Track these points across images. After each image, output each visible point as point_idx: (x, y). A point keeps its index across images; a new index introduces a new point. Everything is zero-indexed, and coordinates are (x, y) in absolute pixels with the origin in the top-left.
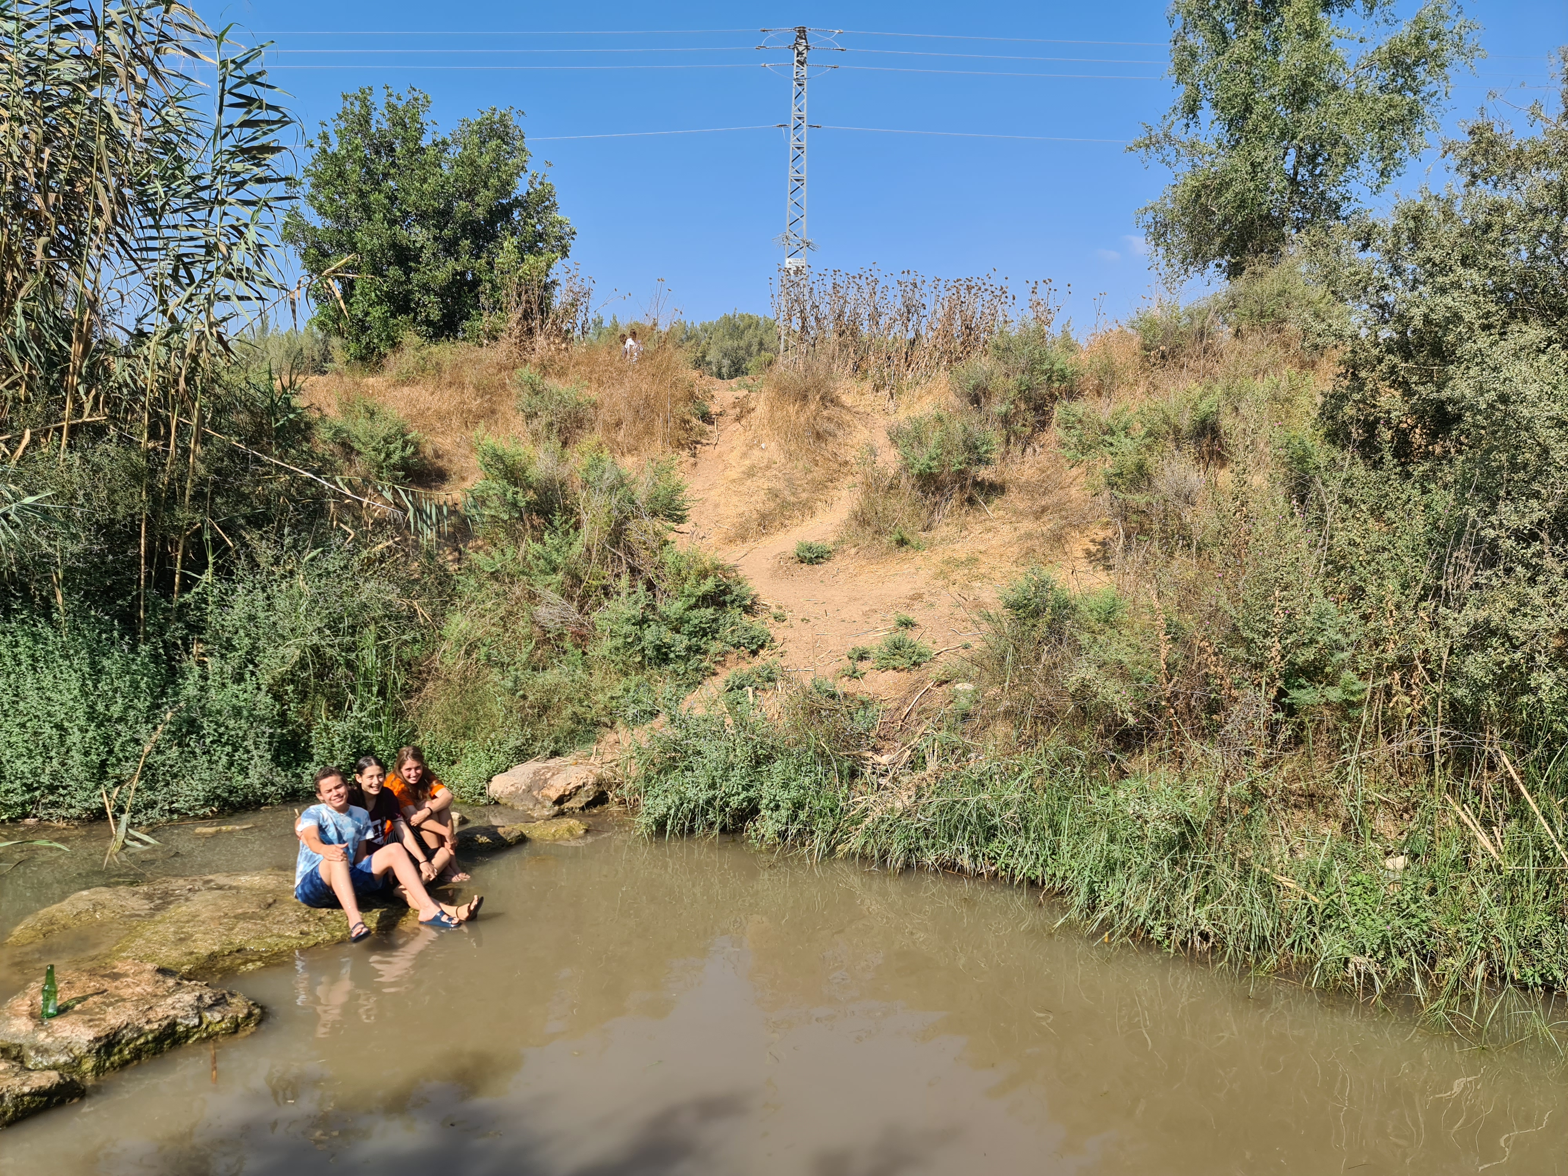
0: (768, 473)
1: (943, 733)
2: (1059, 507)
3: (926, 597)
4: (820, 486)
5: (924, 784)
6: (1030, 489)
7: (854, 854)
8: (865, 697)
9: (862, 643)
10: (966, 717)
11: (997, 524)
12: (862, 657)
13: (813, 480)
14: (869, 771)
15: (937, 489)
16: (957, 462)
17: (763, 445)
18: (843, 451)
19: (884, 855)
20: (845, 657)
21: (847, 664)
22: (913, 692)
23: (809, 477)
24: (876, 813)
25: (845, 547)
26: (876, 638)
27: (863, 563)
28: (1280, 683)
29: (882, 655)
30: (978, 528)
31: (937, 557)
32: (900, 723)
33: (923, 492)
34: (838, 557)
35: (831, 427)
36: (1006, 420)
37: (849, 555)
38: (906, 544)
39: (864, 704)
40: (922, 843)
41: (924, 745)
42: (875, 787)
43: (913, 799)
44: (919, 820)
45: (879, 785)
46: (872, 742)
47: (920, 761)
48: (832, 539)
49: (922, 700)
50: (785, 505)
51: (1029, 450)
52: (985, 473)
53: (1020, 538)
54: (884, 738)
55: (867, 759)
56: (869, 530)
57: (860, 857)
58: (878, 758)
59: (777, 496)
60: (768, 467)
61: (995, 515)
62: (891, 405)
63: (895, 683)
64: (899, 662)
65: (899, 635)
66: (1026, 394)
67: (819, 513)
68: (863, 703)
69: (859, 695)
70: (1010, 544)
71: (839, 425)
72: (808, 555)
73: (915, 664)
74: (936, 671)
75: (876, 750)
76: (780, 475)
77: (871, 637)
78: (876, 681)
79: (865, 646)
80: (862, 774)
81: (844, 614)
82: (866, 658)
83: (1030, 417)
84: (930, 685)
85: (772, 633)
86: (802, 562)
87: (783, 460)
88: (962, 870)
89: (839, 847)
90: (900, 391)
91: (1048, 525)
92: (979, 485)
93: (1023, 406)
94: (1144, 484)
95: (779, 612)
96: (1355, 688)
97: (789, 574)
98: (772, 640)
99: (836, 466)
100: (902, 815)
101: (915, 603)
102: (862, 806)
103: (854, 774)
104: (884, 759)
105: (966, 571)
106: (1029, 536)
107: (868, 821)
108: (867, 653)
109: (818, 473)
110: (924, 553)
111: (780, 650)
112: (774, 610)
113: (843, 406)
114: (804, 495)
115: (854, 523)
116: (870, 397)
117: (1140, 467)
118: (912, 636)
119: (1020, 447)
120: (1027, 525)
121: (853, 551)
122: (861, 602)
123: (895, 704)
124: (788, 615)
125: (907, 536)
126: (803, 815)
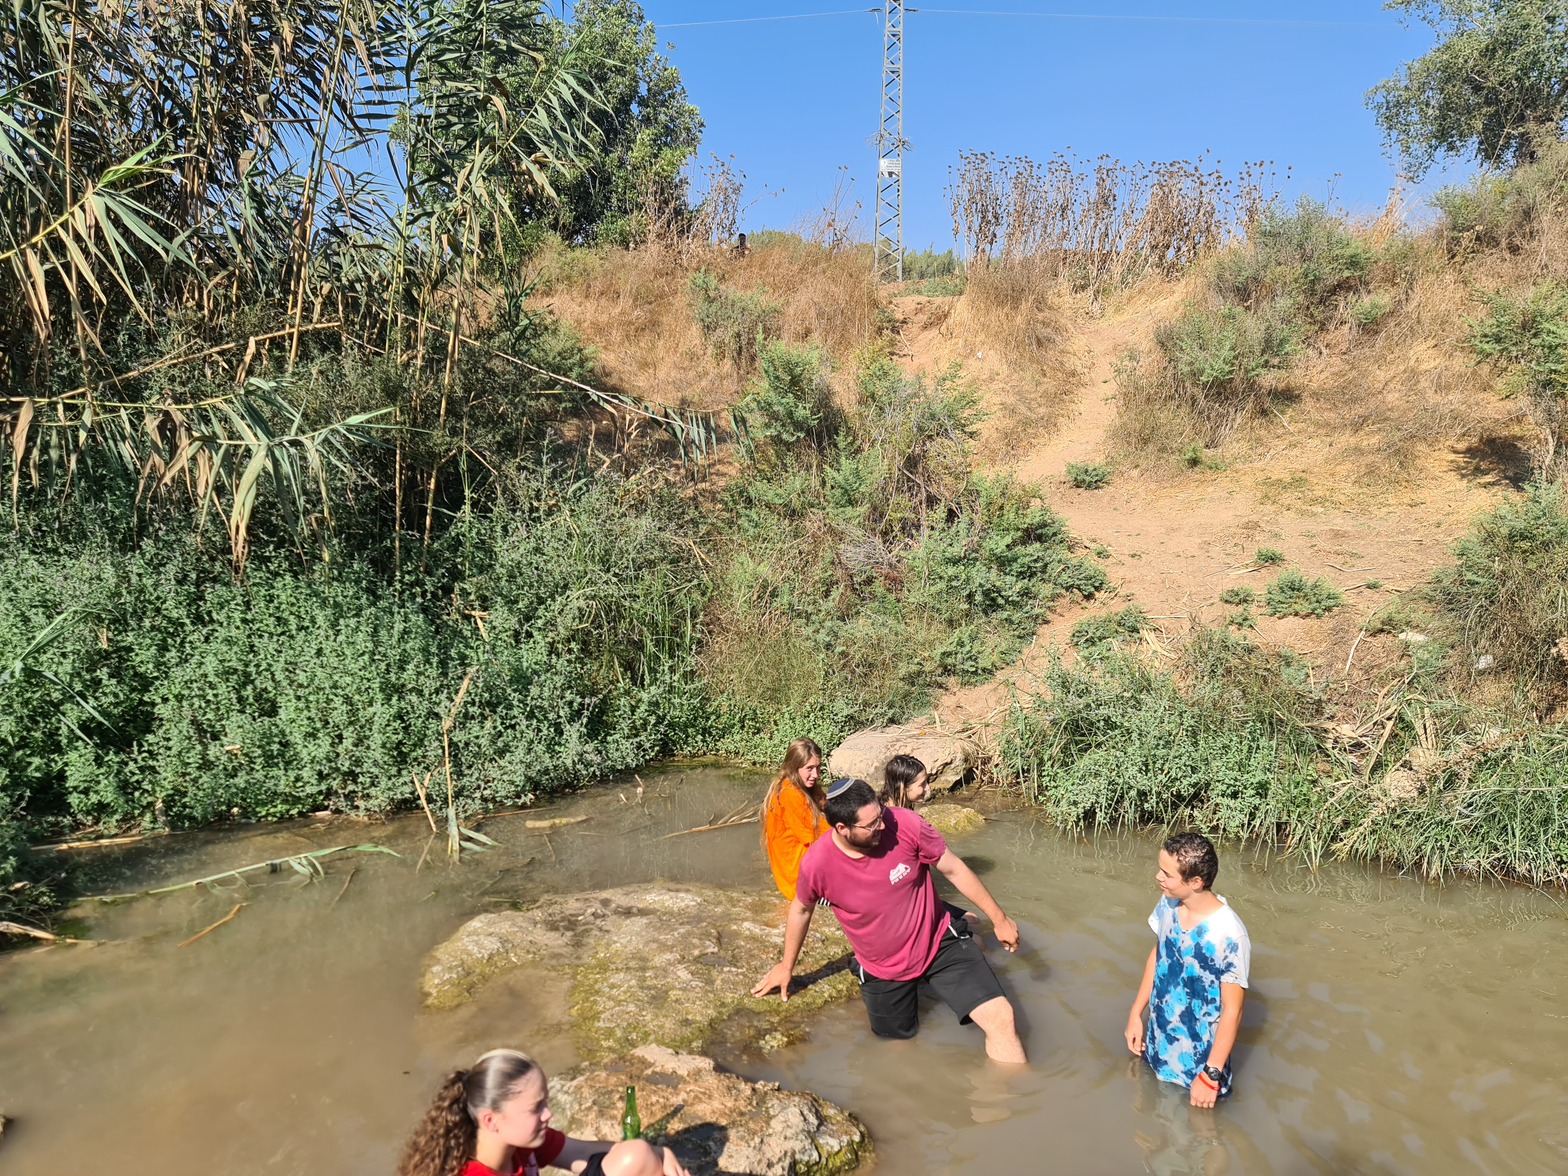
0: (994, 386)
2: (1382, 417)
3: (1264, 526)
4: (1056, 400)
10: (1440, 676)
11: (1301, 438)
13: (1047, 393)
16: (1255, 366)
17: (979, 355)
18: (1066, 359)
20: (1218, 601)
21: (1225, 609)
23: (1041, 389)
24: (1386, 804)
25: (1123, 468)
27: (1154, 487)
31: (1248, 479)
32: (1346, 684)
34: (1120, 481)
35: (1049, 332)
37: (1131, 478)
38: (1200, 463)
41: (1411, 715)
44: (1461, 814)
53: (1344, 455)
55: (1328, 731)
59: (1012, 412)
60: (992, 379)
61: (1294, 427)
62: (1095, 308)
63: (1307, 633)
64: (1300, 606)
66: (1311, 286)
67: (1066, 430)
70: (1336, 461)
72: (1086, 478)
73: (1325, 609)
74: (1367, 618)
76: (1008, 388)
80: (1320, 749)
81: (1174, 548)
82: (1247, 602)
84: (1361, 635)
85: (1103, 571)
86: (1079, 487)
87: (1006, 372)
90: (1107, 292)
95: (1097, 546)
98: (1104, 580)
99: (1065, 377)
101: (1255, 533)
103: (1310, 749)
104: (1345, 730)
107: (1372, 813)
108: (1246, 594)
110: (1227, 474)
111: (1125, 592)
113: (1055, 309)
114: (1042, 410)
118: (1296, 574)
120: (1346, 439)
121: (1135, 473)
122: (1184, 532)
124: (1110, 550)
125: (1199, 454)
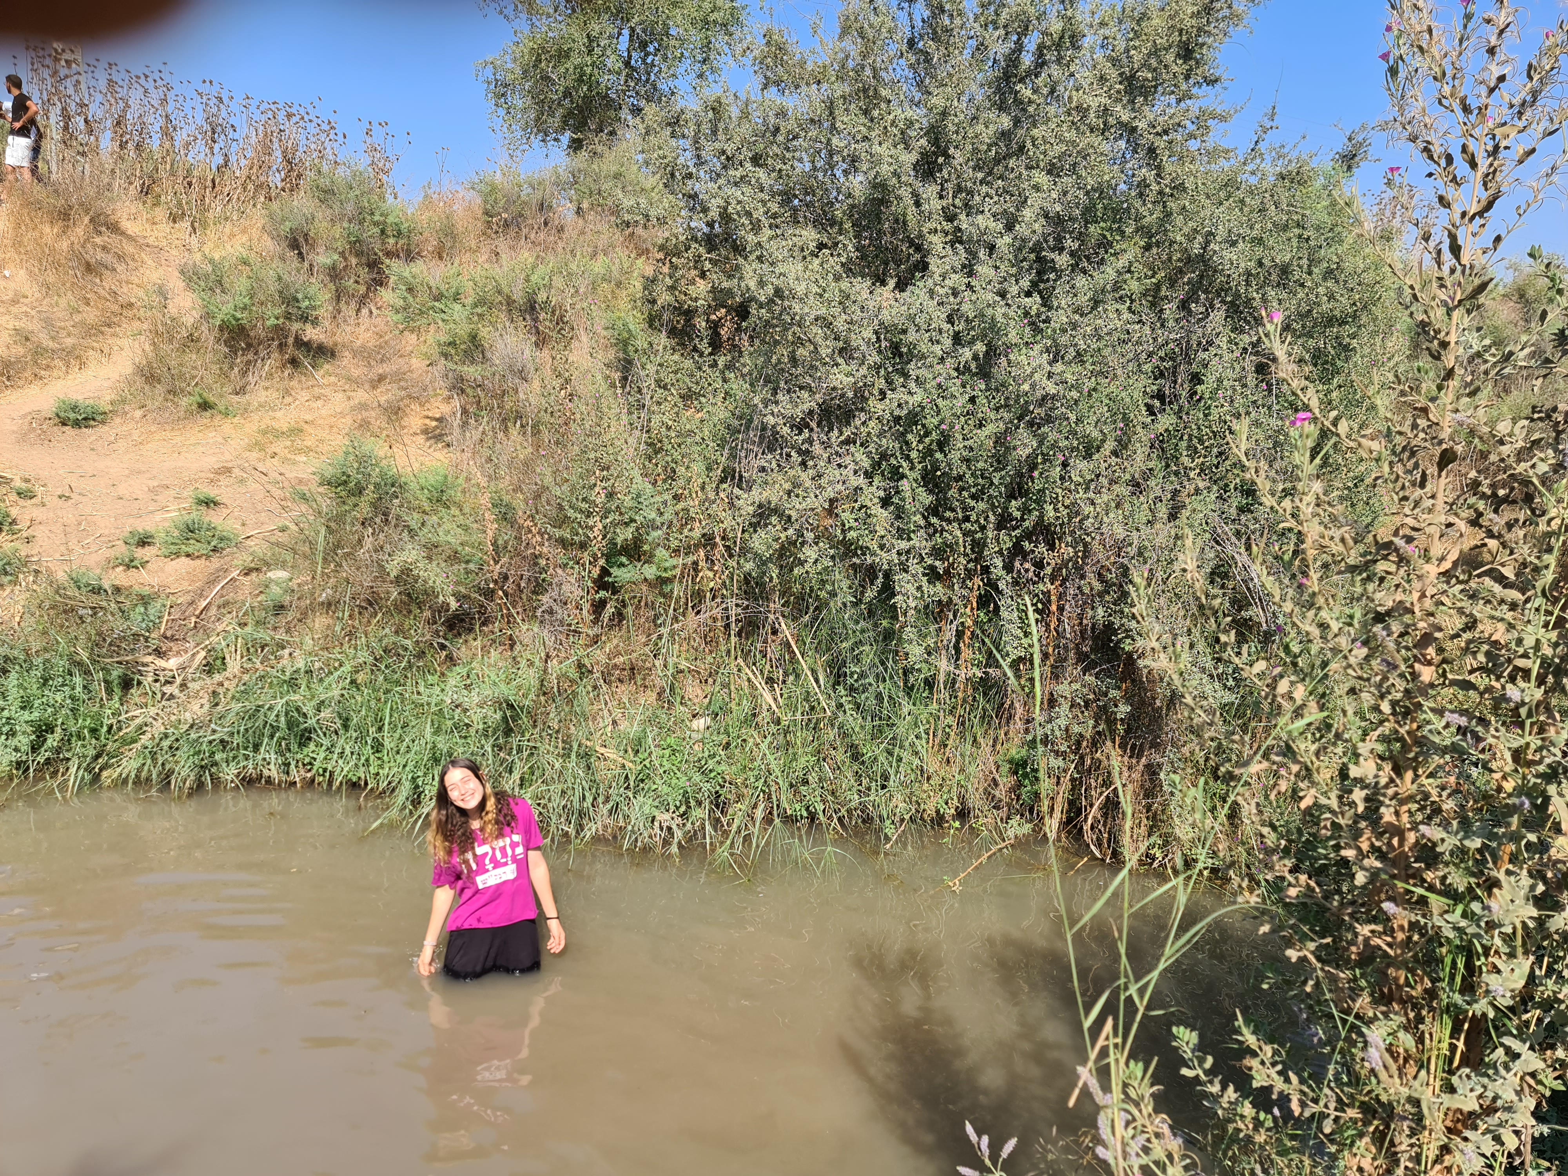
0: (13, 309)
1: (249, 629)
2: (399, 377)
3: (236, 472)
4: (93, 331)
5: (221, 690)
6: (364, 354)
7: (125, 781)
8: (146, 591)
9: (144, 526)
10: (279, 608)
11: (327, 391)
12: (144, 542)
13: (83, 323)
14: (150, 679)
15: (249, 346)
16: (272, 315)
18: (125, 289)
19: (166, 777)
20: (121, 543)
21: (121, 550)
22: (211, 583)
23: (77, 318)
24: (158, 728)
25: (127, 408)
26: (165, 519)
27: (153, 428)
28: (602, 562)
29: (170, 540)
30: (304, 396)
31: (252, 426)
32: (193, 619)
33: (230, 347)
34: (118, 420)
35: (109, 259)
36: (334, 274)
37: (132, 419)
38: (211, 407)
39: (145, 600)
40: (218, 757)
41: (224, 644)
42: (159, 696)
43: (207, 707)
44: (214, 731)
45: (164, 694)
46: (154, 643)
47: (219, 662)
48: (108, 398)
49: (224, 592)
50: (39, 351)
51: (365, 311)
52: (311, 333)
53: (353, 409)
54: (172, 639)
55: (146, 665)
56: (160, 389)
57: (134, 783)
58: (161, 663)
59: (27, 339)
60: (14, 301)
61: (325, 381)
62: (194, 241)
63: (188, 573)
64: (193, 547)
65: (194, 515)
66: (357, 247)
67: (92, 365)
68: (142, 597)
69: (136, 588)
70: (342, 415)
71: (120, 258)
72: (72, 416)
73: (215, 550)
74: (243, 559)
75: (159, 653)
76: (33, 313)
77: (158, 517)
78: (162, 570)
79: (148, 528)
80: (139, 683)
81: (122, 490)
82: (149, 544)
83: (364, 274)
84: (234, 574)
85: (14, 512)
86: (64, 424)
87: (37, 294)
88: (269, 781)
89: (105, 774)
90: (204, 225)
91: (386, 395)
92: (301, 344)
93: (354, 261)
94: (478, 357)
95: (24, 486)
96: (667, 565)
97: (45, 439)
98: (14, 522)
99: (116, 308)
100: (192, 726)
101: (221, 478)
102: (138, 721)
103: (126, 684)
104: (172, 663)
105: (289, 443)
106: (363, 406)
107: (145, 739)
108: (151, 537)
109: (91, 315)
110: (235, 420)
111: (25, 534)
112: (18, 484)
113: (123, 233)
114: (69, 342)
115: (140, 382)
116: (165, 227)
117: (473, 337)
118: (215, 518)
119: (353, 305)
120: (361, 395)
121: (138, 413)
122: (148, 475)
123: (188, 598)
124: (39, 490)
125: (211, 399)
126: (52, 741)
